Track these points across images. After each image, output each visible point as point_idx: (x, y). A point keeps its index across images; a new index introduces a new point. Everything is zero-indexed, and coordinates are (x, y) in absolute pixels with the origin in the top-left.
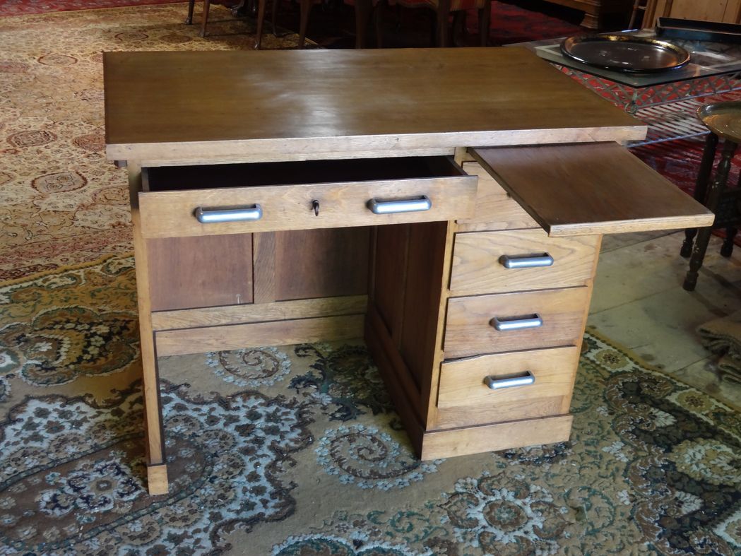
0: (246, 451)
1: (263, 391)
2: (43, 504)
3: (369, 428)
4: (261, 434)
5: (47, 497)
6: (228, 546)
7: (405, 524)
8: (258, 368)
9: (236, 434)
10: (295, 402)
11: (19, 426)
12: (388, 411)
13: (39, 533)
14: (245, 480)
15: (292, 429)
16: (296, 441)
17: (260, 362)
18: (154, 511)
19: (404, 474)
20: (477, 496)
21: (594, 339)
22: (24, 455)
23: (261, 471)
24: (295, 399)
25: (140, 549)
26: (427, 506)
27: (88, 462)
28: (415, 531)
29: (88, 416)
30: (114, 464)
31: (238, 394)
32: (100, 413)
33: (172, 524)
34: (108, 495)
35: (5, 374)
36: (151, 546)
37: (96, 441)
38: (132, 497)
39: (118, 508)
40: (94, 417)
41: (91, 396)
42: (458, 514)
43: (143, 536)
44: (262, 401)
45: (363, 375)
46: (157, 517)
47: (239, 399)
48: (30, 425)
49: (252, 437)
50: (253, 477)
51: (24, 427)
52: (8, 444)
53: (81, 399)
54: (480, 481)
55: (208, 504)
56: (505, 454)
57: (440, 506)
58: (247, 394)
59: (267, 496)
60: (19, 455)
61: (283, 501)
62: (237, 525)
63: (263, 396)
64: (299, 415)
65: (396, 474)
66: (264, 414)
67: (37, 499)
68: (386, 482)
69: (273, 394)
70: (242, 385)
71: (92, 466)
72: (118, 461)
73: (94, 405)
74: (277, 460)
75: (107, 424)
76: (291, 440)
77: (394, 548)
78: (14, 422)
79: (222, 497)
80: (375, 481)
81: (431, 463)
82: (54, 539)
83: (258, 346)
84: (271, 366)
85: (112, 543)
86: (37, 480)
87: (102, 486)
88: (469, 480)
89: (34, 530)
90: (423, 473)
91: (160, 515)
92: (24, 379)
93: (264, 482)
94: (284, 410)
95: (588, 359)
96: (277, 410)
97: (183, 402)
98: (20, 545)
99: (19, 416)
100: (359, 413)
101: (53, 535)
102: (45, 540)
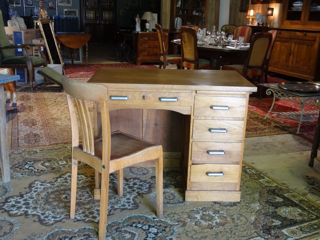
0: (129, 192)
1: (141, 178)
2: (62, 198)
3: (172, 191)
4: (135, 189)
5: (64, 196)
6: (113, 214)
7: (172, 215)
8: (141, 172)
9: (127, 188)
10: (150, 182)
11: (62, 179)
12: (180, 187)
13: (59, 204)
14: (125, 199)
15: (146, 189)
16: (145, 192)
17: (143, 171)
18: (94, 203)
19: (178, 203)
20: (200, 212)
21: (264, 176)
22: (61, 186)
23: (131, 198)
24: (150, 181)
25: (87, 211)
26: (181, 212)
27: (80, 190)
28: (174, 218)
29: (83, 178)
30: (87, 191)
31: (132, 178)
32: (87, 178)
33: (98, 207)
34: (82, 198)
35: (63, 166)
36: (90, 211)
37: (83, 185)
38: (89, 199)
39: (84, 201)
40: (85, 179)
41: (86, 174)
42: (191, 215)
43: (88, 209)
44: (139, 181)
45: (176, 178)
46: (95, 205)
47: (132, 180)
48: (66, 179)
49: (132, 189)
50: (129, 199)
51: (63, 179)
52: (58, 183)
53: (83, 174)
54: (203, 208)
55: (111, 204)
56: (215, 203)
57: (186, 213)
58: (135, 179)
59: (130, 204)
60: (60, 186)
61: (135, 206)
62: (118, 210)
63: (140, 180)
64: (150, 186)
65: (175, 203)
66: (138, 184)
67: (61, 196)
68: (171, 205)
69: (143, 179)
70: (135, 176)
71: (80, 191)
72: (88, 190)
73: (86, 176)
74: (137, 196)
75: (88, 181)
76: (144, 191)
77: (166, 221)
78: (61, 178)
79: (117, 202)
80: (167, 204)
81: (188, 202)
82: (62, 206)
83: (144, 166)
84: (146, 172)
85: (79, 209)
86: (63, 192)
87: (81, 196)
88: (199, 207)
89: (57, 203)
90: (184, 204)
91: (95, 204)
92: (68, 168)
93: (131, 201)
94: (145, 184)
95: (259, 181)
96: (143, 184)
97: (114, 178)
98: (52, 206)
99: (63, 176)
100: (170, 187)
101: (62, 205)
102: (60, 206)
